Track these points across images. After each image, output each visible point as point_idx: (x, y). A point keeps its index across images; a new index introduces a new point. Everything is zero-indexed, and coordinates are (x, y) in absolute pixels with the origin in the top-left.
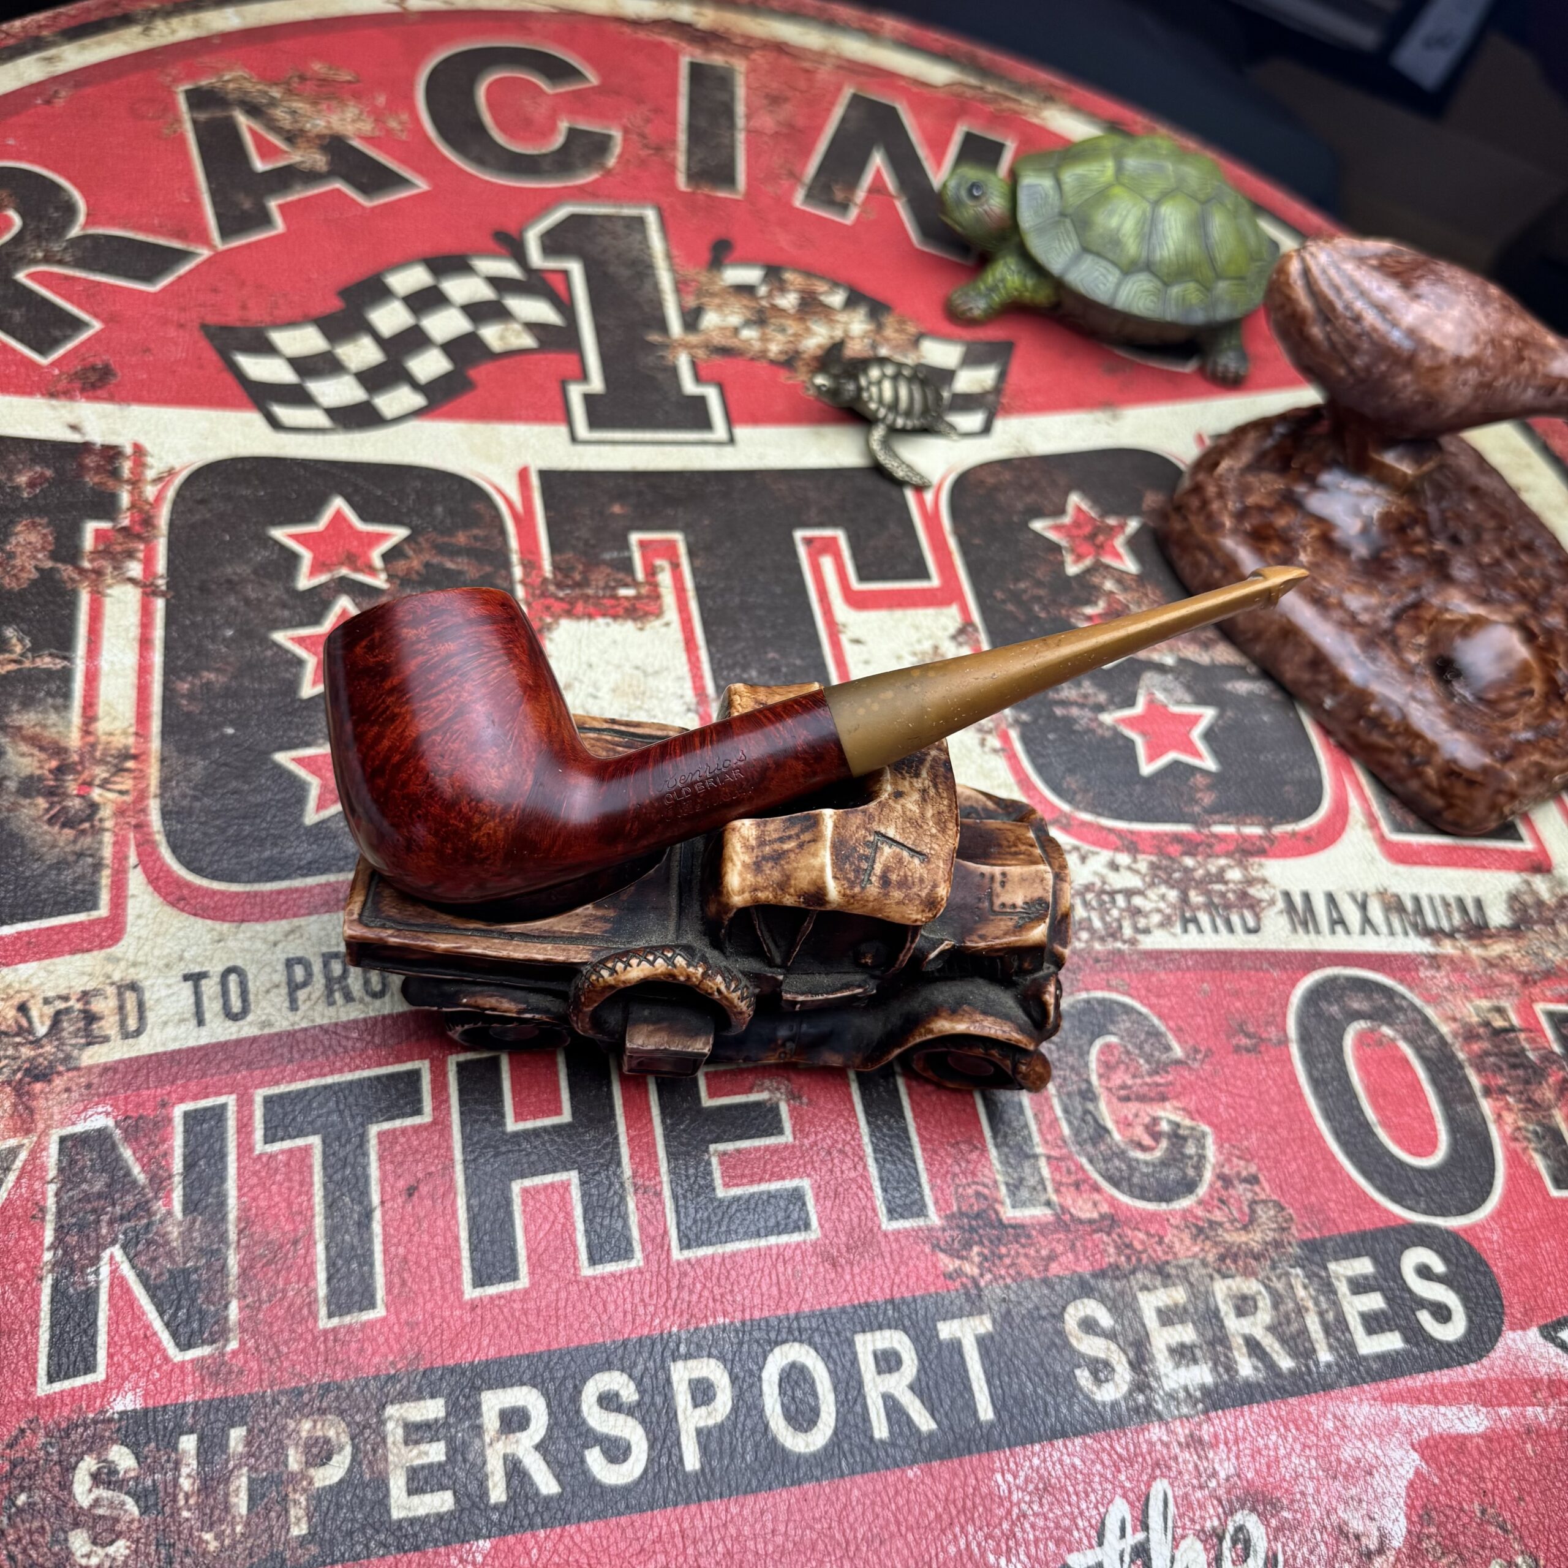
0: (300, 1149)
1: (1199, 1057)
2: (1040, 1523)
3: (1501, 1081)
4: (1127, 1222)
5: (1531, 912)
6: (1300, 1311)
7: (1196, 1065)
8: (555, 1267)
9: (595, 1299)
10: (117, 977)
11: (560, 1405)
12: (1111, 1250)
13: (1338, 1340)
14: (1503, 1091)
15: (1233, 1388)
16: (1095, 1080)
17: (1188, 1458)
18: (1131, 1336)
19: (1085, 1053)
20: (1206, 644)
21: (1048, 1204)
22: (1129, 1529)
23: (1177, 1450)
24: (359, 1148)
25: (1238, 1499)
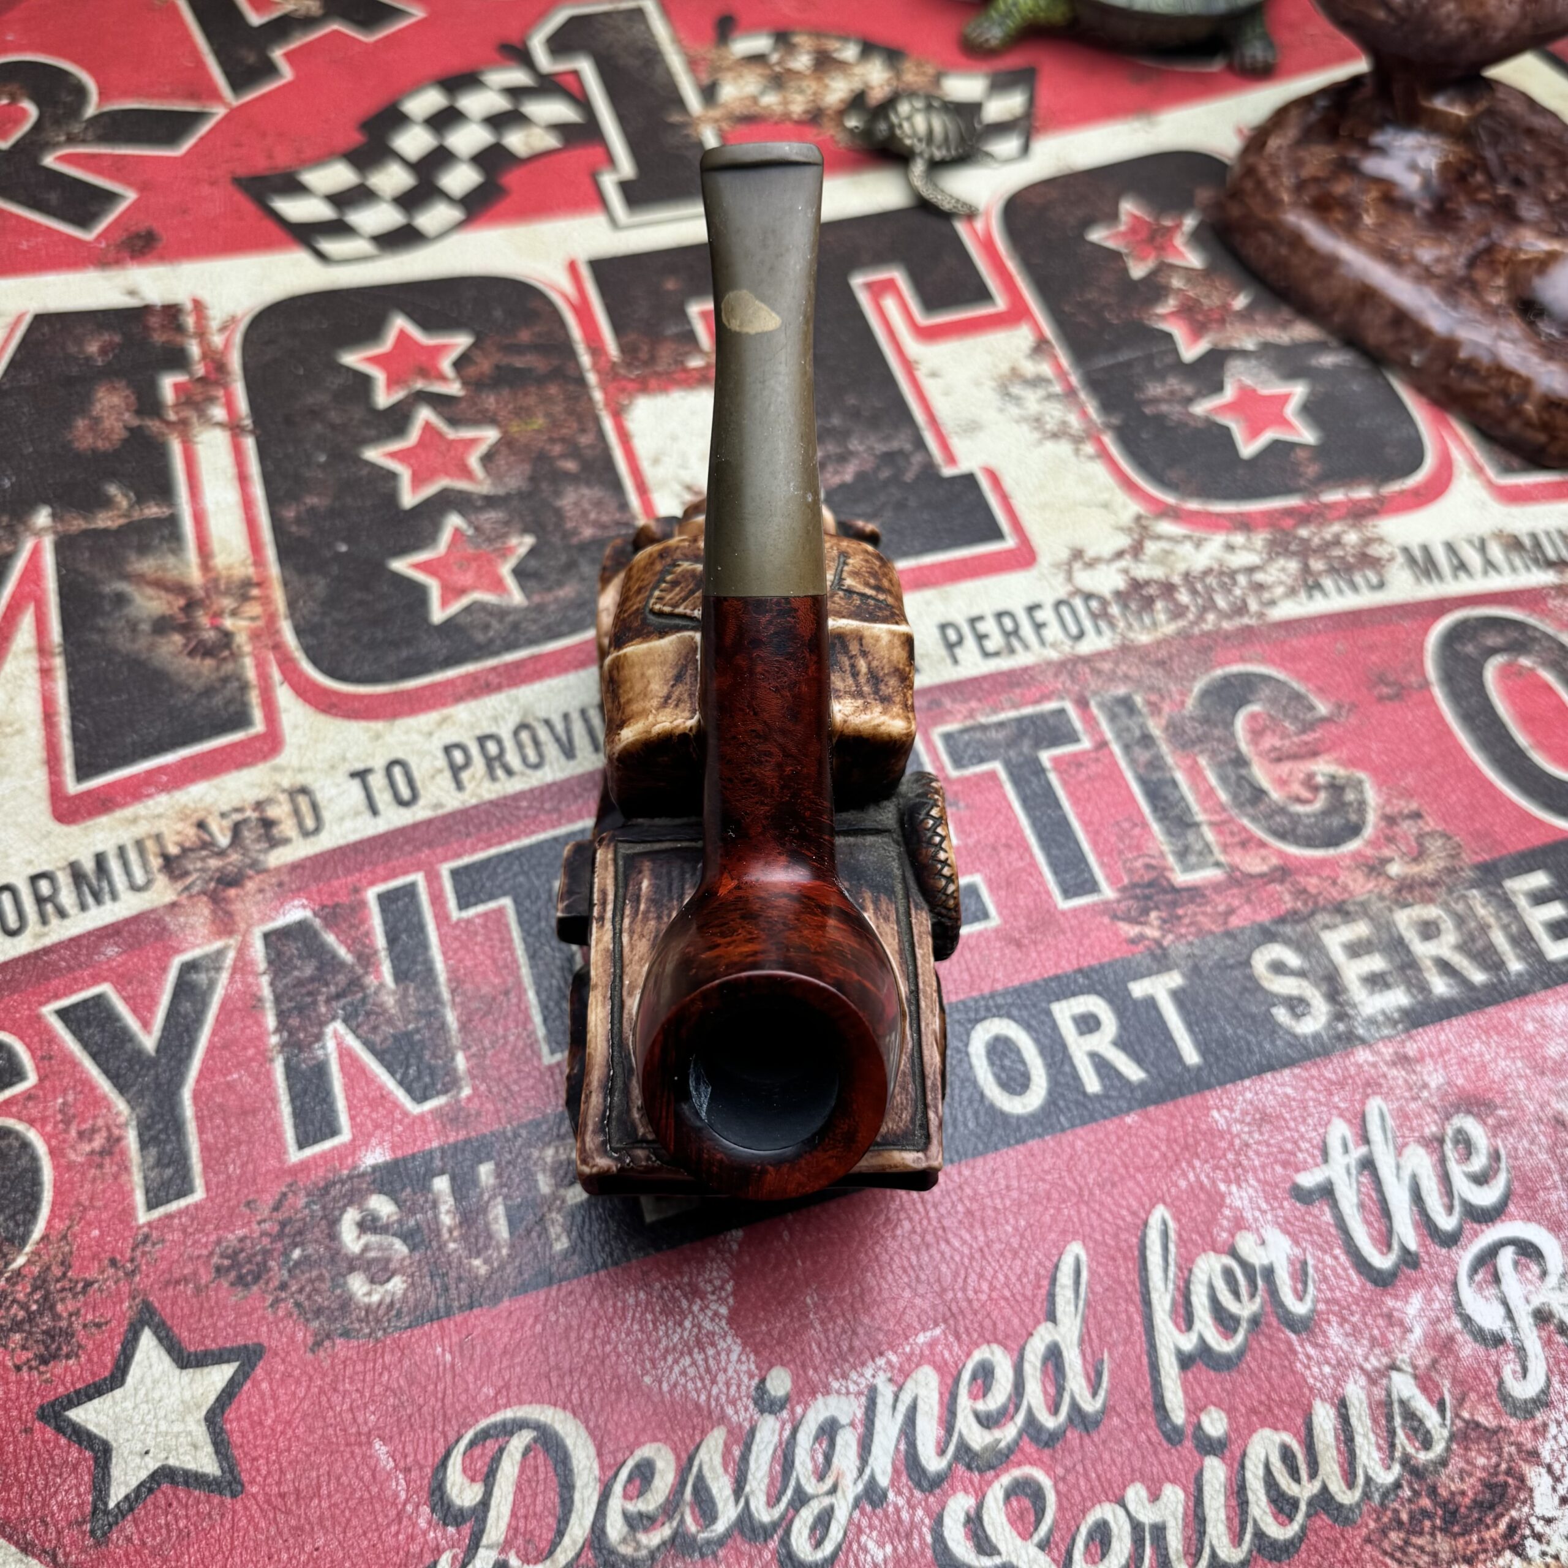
0: (494, 911)
1: (1344, 712)
2: (1263, 1149)
4: (1297, 870)
6: (1484, 928)
7: (1342, 719)
10: (286, 783)
12: (1287, 897)
13: (1524, 949)
15: (1429, 1006)
16: (1244, 747)
17: (1397, 1074)
18: (1321, 973)
19: (1229, 725)
20: (1285, 325)
21: (1218, 865)
22: (1351, 1145)
23: (1384, 1068)
24: (548, 902)
25: (1452, 1104)
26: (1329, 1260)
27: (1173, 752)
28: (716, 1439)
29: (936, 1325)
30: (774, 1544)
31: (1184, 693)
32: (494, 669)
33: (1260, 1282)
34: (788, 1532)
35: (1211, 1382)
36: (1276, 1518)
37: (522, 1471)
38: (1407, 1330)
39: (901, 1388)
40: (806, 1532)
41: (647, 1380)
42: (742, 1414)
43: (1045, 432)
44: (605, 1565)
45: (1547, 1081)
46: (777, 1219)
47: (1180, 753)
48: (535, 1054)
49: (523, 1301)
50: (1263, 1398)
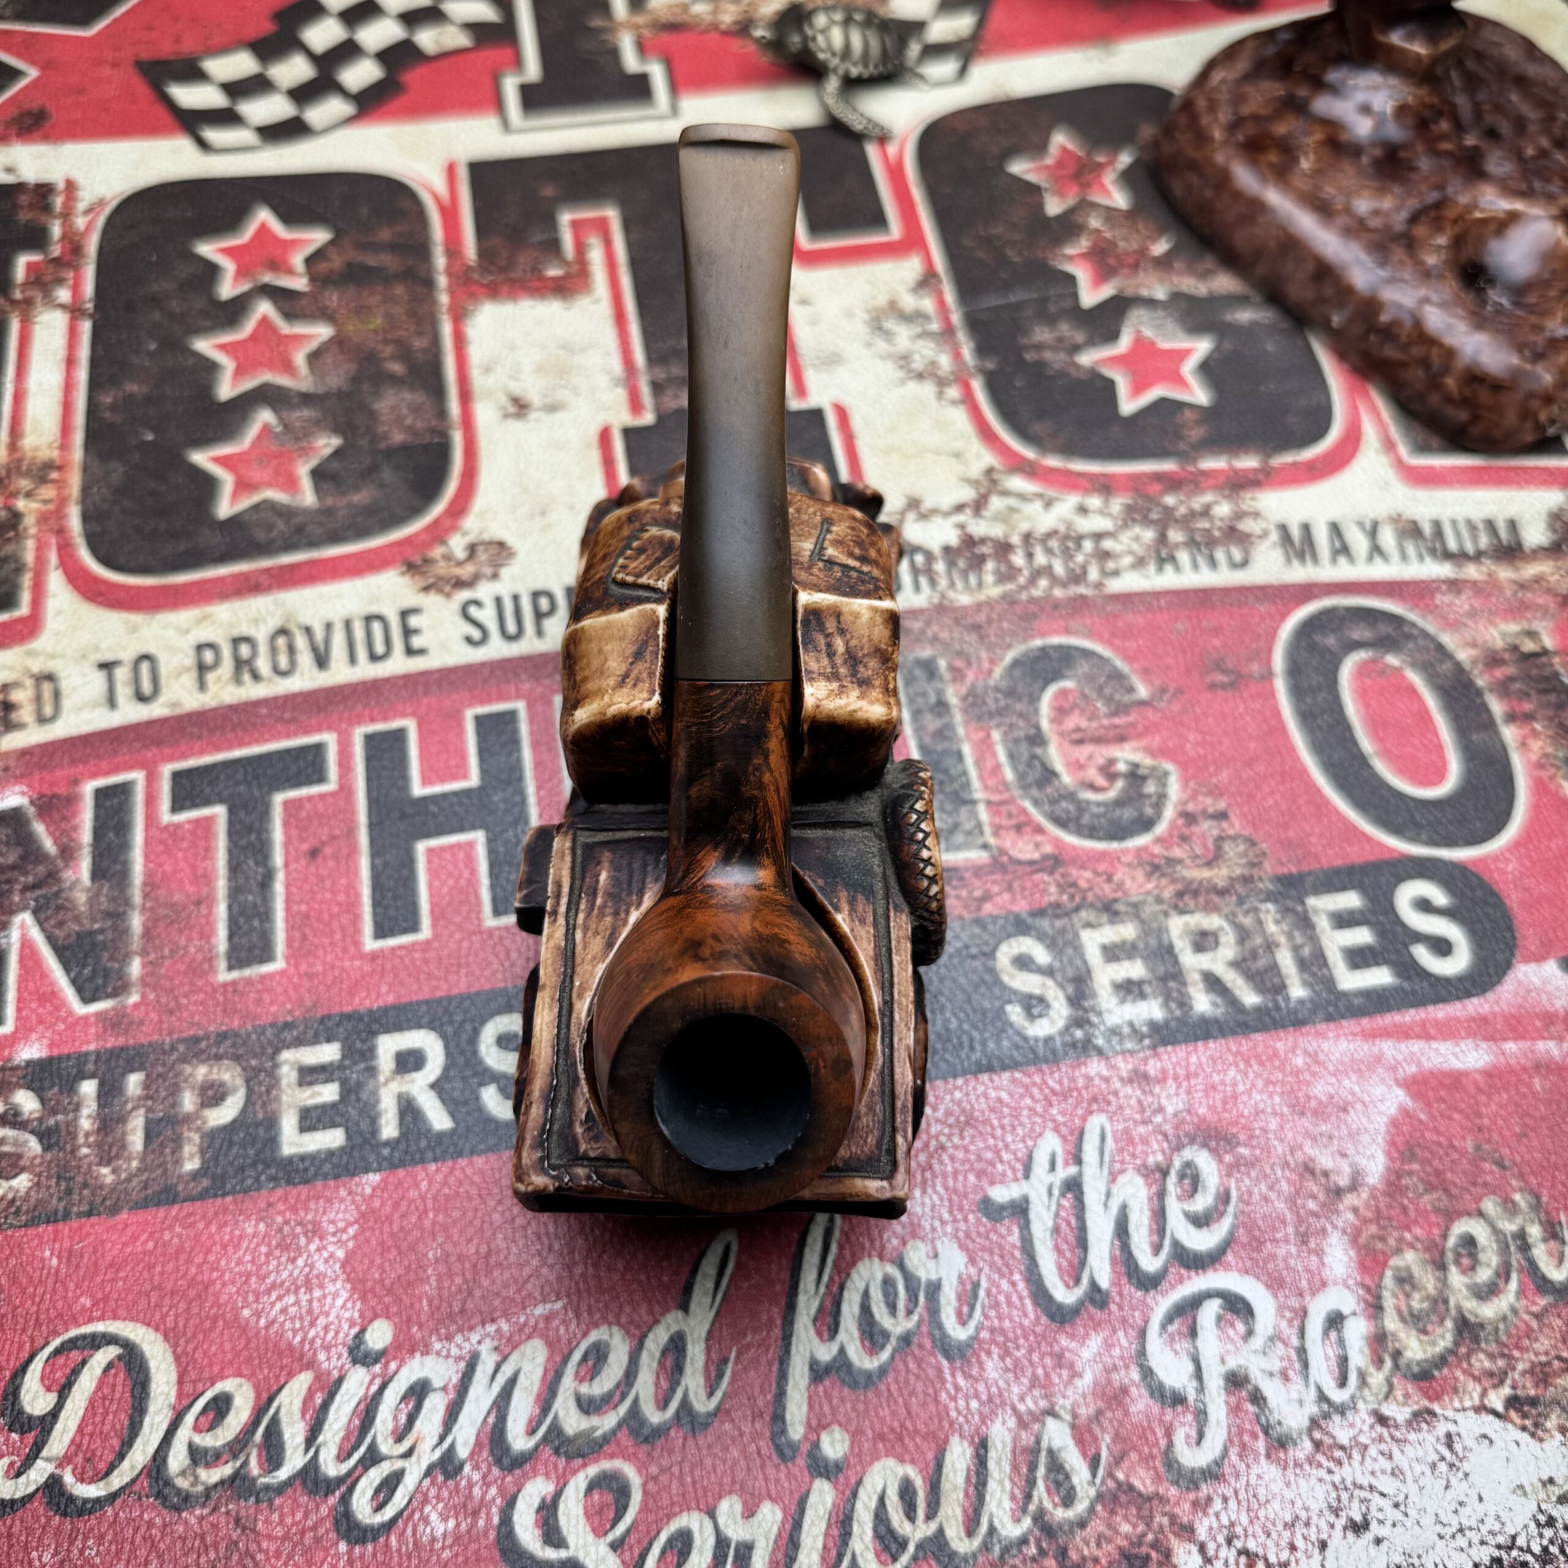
0: (206, 818)
1: (1167, 697)
2: (960, 1155)
3: (1527, 707)
4: (1073, 861)
6: (1270, 946)
7: (1163, 705)
8: (457, 919)
9: (499, 948)
10: (35, 668)
11: (458, 1046)
12: (1053, 889)
13: (1314, 975)
14: (1529, 717)
15: (1186, 1024)
16: (1045, 724)
17: (1131, 1093)
18: (1070, 972)
19: (1034, 699)
20: (1204, 276)
21: (985, 846)
22: (1060, 1163)
23: (1117, 1085)
24: (265, 815)
25: (1187, 1135)
26: (1005, 1285)
27: (966, 723)
28: (301, 1383)
29: (558, 1298)
31: (992, 662)
32: (267, 570)
33: (922, 1299)
34: (351, 1490)
35: (842, 1400)
36: (877, 1556)
37: (99, 1387)
38: (1075, 1374)
39: (505, 1358)
40: (370, 1493)
41: (246, 1313)
42: (332, 1361)
43: (910, 371)
44: (157, 1497)
45: (1305, 1122)
46: (419, 1168)
47: (973, 724)
48: (212, 969)
49: (141, 1216)
50: (896, 1424)
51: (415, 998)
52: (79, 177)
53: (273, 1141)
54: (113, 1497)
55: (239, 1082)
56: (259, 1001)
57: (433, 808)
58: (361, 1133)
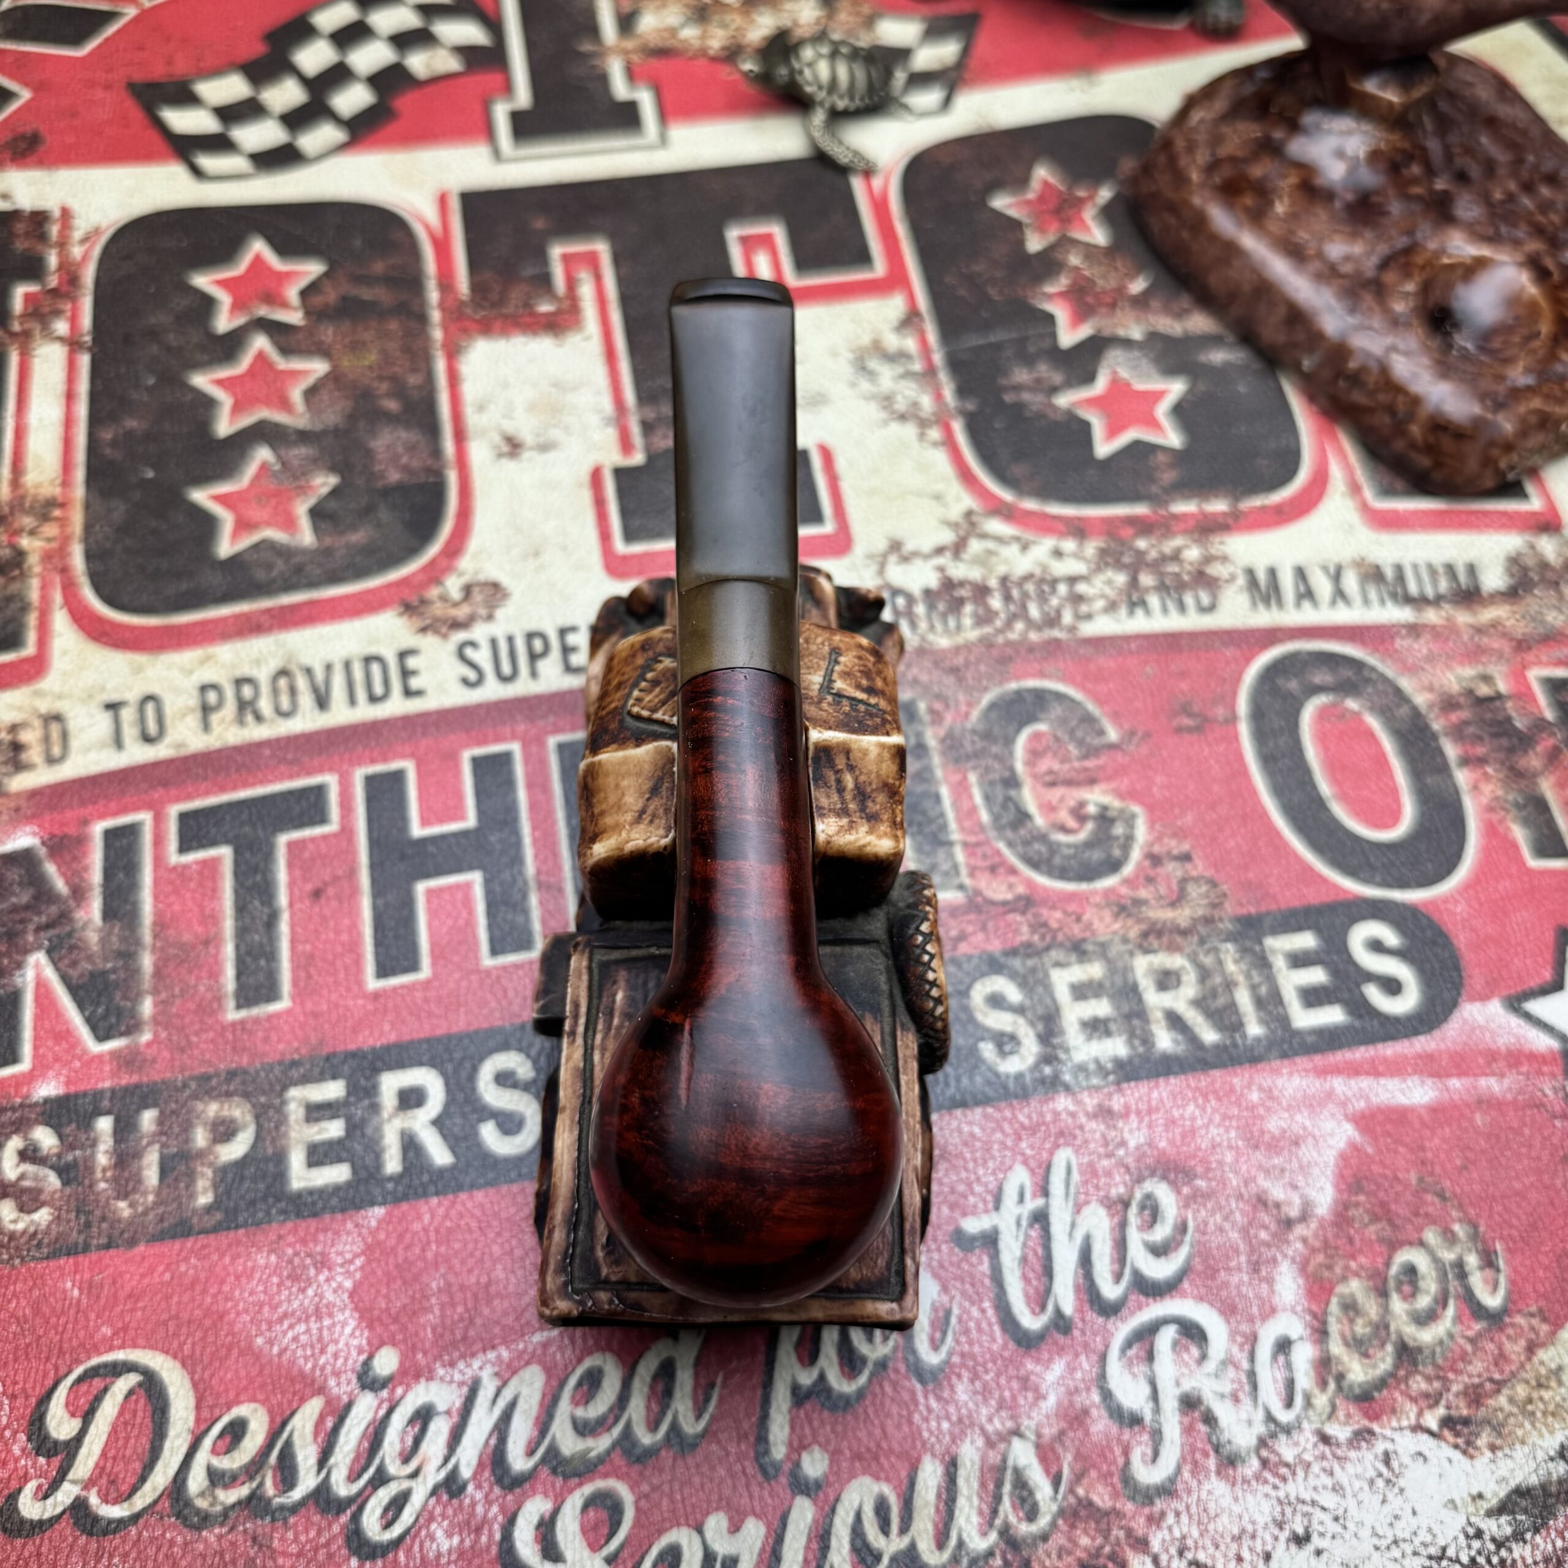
0: (212, 859)
1: (1135, 740)
3: (1480, 750)
4: (1044, 902)
5: (1532, 574)
6: (1229, 985)
7: (1132, 748)
8: (456, 959)
9: (496, 986)
10: (43, 708)
11: (457, 1083)
12: (1025, 929)
13: (1270, 1013)
14: (1481, 761)
15: (1148, 1061)
16: (1019, 767)
17: (1096, 1128)
18: (1040, 1011)
19: (1009, 742)
20: (1179, 315)
21: (961, 887)
22: (1028, 1195)
23: (1083, 1119)
24: (269, 855)
25: (1148, 1167)
26: (975, 1312)
27: (944, 766)
28: (313, 1407)
29: (555, 1326)
30: (344, 1518)
31: (970, 705)
32: (268, 611)
34: (361, 1509)
35: (822, 1422)
37: (121, 1413)
38: (1040, 1396)
39: (505, 1383)
40: (379, 1512)
41: (260, 1341)
42: (342, 1387)
43: (893, 412)
44: (178, 1515)
45: (1259, 1156)
46: (422, 1202)
47: (951, 767)
48: (221, 1007)
49: (158, 1248)
50: (872, 1445)
51: (416, 1036)
52: (74, 205)
53: (281, 1175)
54: (135, 1518)
55: (249, 1118)
56: (266, 1040)
57: (431, 849)
58: (366, 1168)
